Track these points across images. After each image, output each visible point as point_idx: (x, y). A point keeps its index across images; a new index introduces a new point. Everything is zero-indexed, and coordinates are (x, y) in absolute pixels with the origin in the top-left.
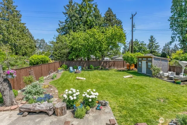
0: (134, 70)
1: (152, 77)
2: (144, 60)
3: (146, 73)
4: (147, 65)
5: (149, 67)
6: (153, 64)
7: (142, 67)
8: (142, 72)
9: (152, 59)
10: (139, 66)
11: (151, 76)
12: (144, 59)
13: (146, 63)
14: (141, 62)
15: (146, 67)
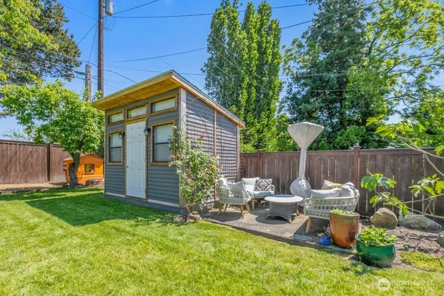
0: (94, 187)
1: (178, 218)
2: (137, 119)
3: (143, 196)
4: (152, 145)
5: (162, 154)
6: (183, 132)
7: (128, 163)
8: (124, 192)
9: (178, 103)
10: (114, 159)
11: (175, 211)
12: (134, 114)
13: (149, 130)
14: (124, 135)
15: (147, 159)
